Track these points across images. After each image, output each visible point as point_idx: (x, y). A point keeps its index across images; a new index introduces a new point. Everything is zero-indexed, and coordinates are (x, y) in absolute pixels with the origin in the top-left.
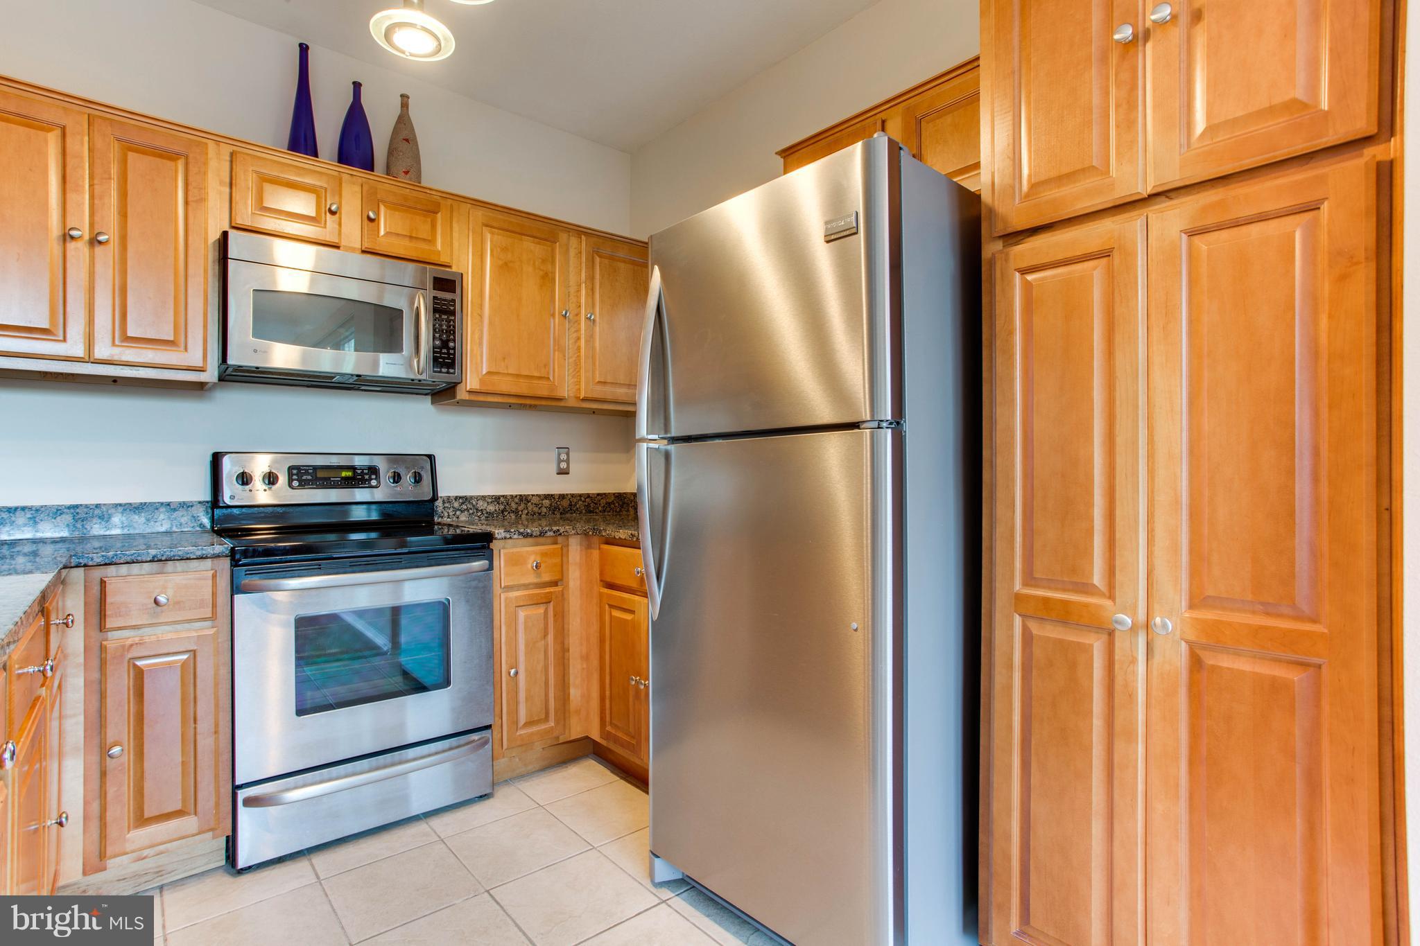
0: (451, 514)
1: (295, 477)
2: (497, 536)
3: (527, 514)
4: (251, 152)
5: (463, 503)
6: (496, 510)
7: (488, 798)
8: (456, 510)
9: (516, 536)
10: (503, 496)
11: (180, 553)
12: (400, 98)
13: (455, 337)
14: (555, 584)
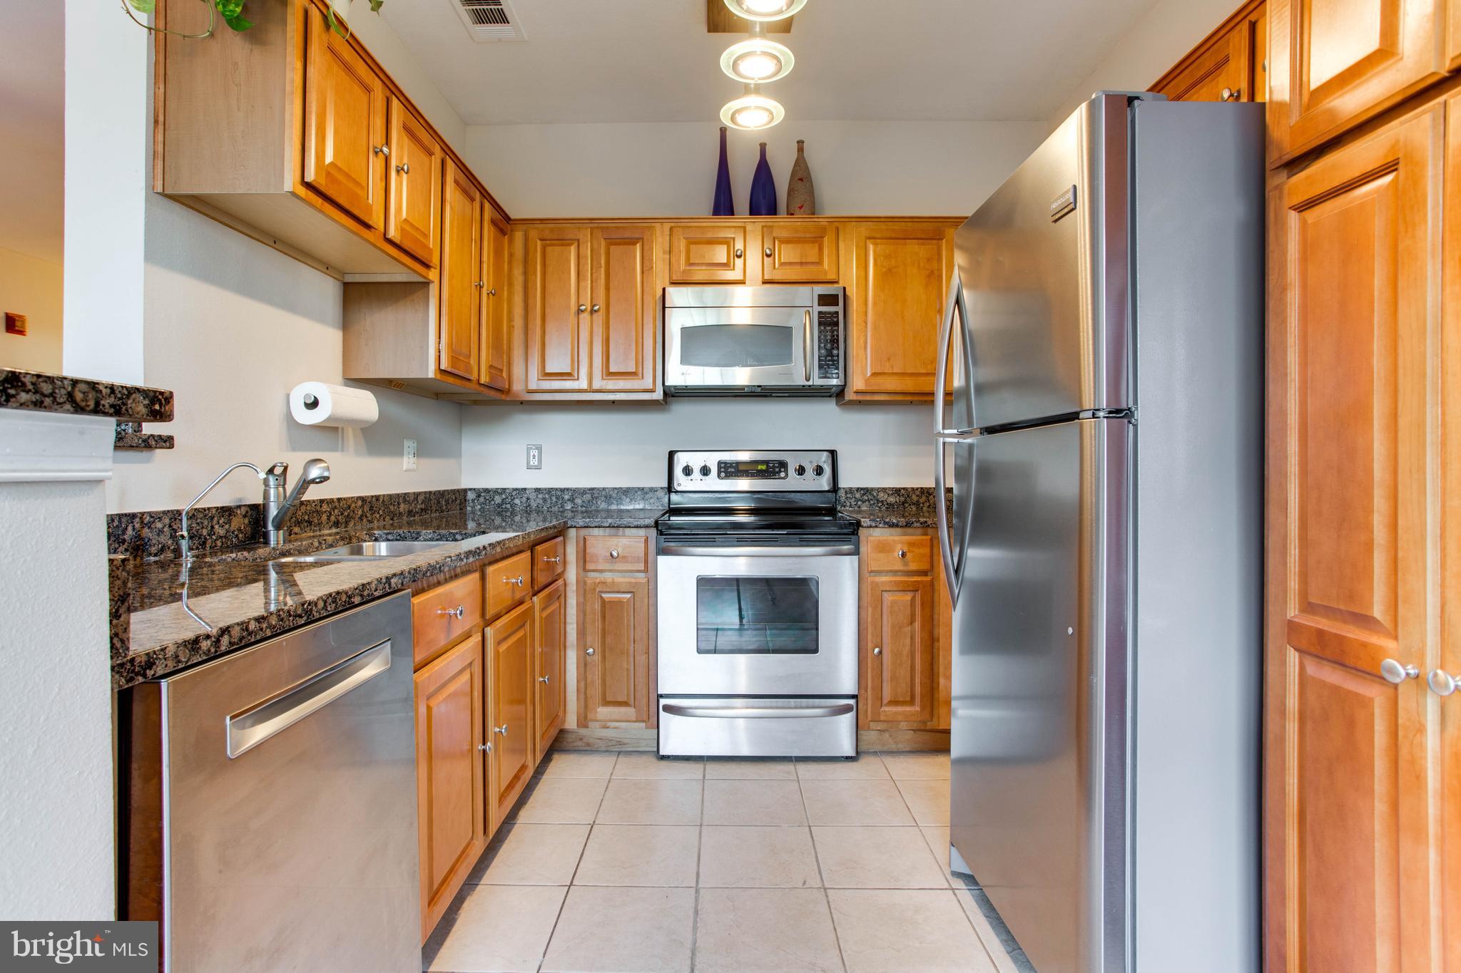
0: (853, 504)
1: (723, 470)
2: (863, 523)
3: (929, 507)
4: (682, 224)
5: (864, 494)
6: (896, 502)
7: (853, 761)
8: (857, 500)
9: (881, 525)
10: (904, 488)
11: (625, 522)
12: (797, 144)
13: (838, 345)
14: (925, 573)
